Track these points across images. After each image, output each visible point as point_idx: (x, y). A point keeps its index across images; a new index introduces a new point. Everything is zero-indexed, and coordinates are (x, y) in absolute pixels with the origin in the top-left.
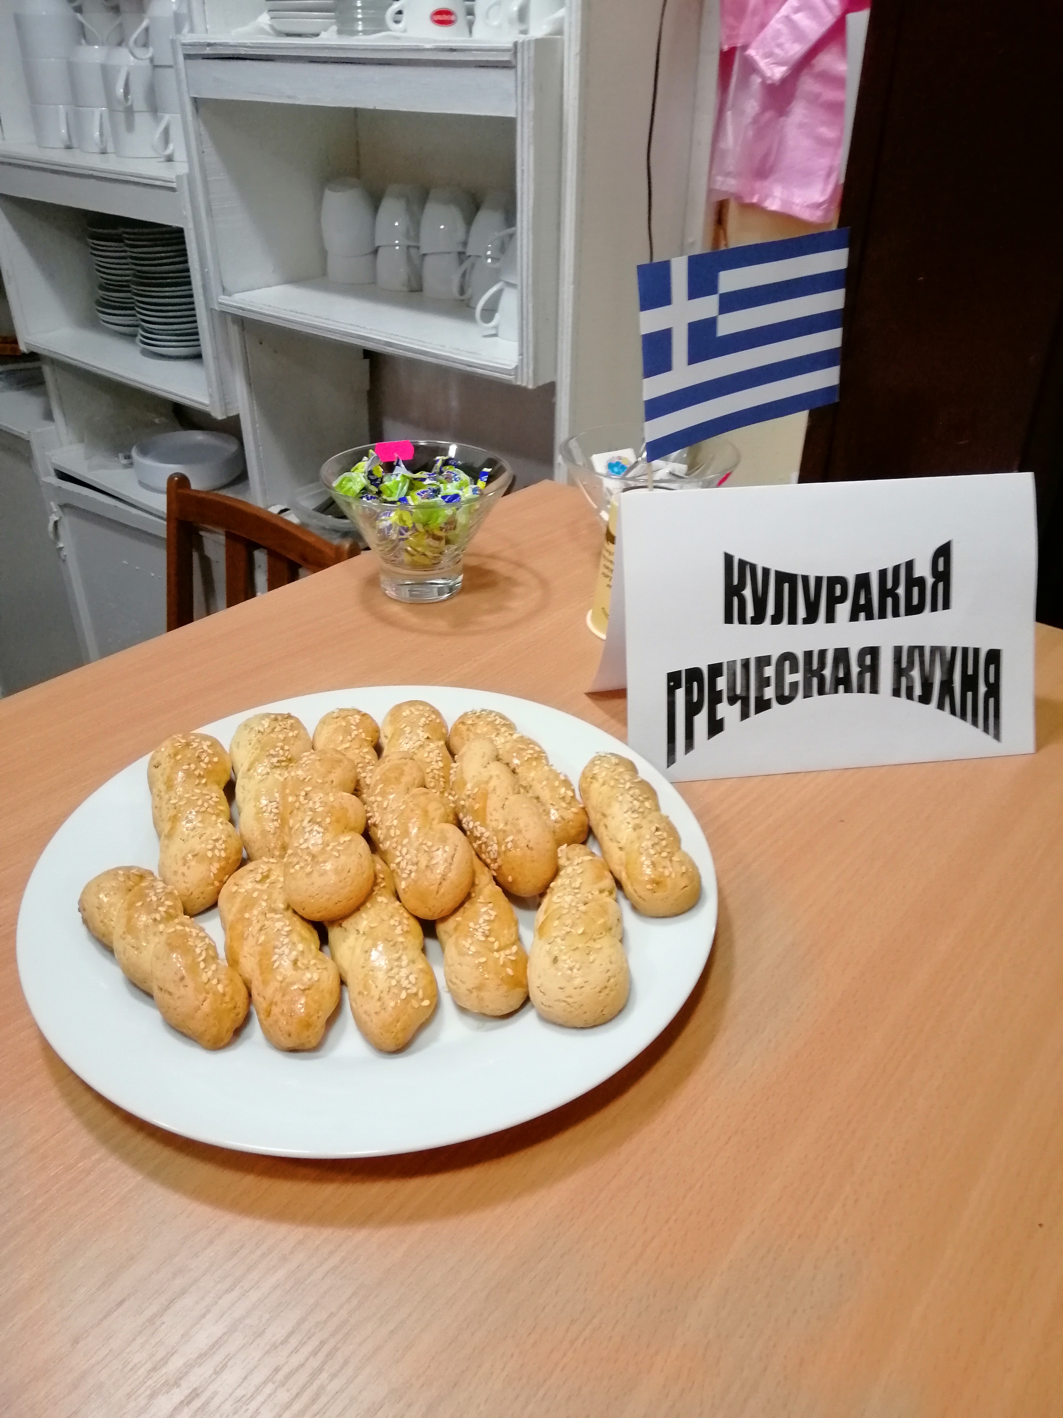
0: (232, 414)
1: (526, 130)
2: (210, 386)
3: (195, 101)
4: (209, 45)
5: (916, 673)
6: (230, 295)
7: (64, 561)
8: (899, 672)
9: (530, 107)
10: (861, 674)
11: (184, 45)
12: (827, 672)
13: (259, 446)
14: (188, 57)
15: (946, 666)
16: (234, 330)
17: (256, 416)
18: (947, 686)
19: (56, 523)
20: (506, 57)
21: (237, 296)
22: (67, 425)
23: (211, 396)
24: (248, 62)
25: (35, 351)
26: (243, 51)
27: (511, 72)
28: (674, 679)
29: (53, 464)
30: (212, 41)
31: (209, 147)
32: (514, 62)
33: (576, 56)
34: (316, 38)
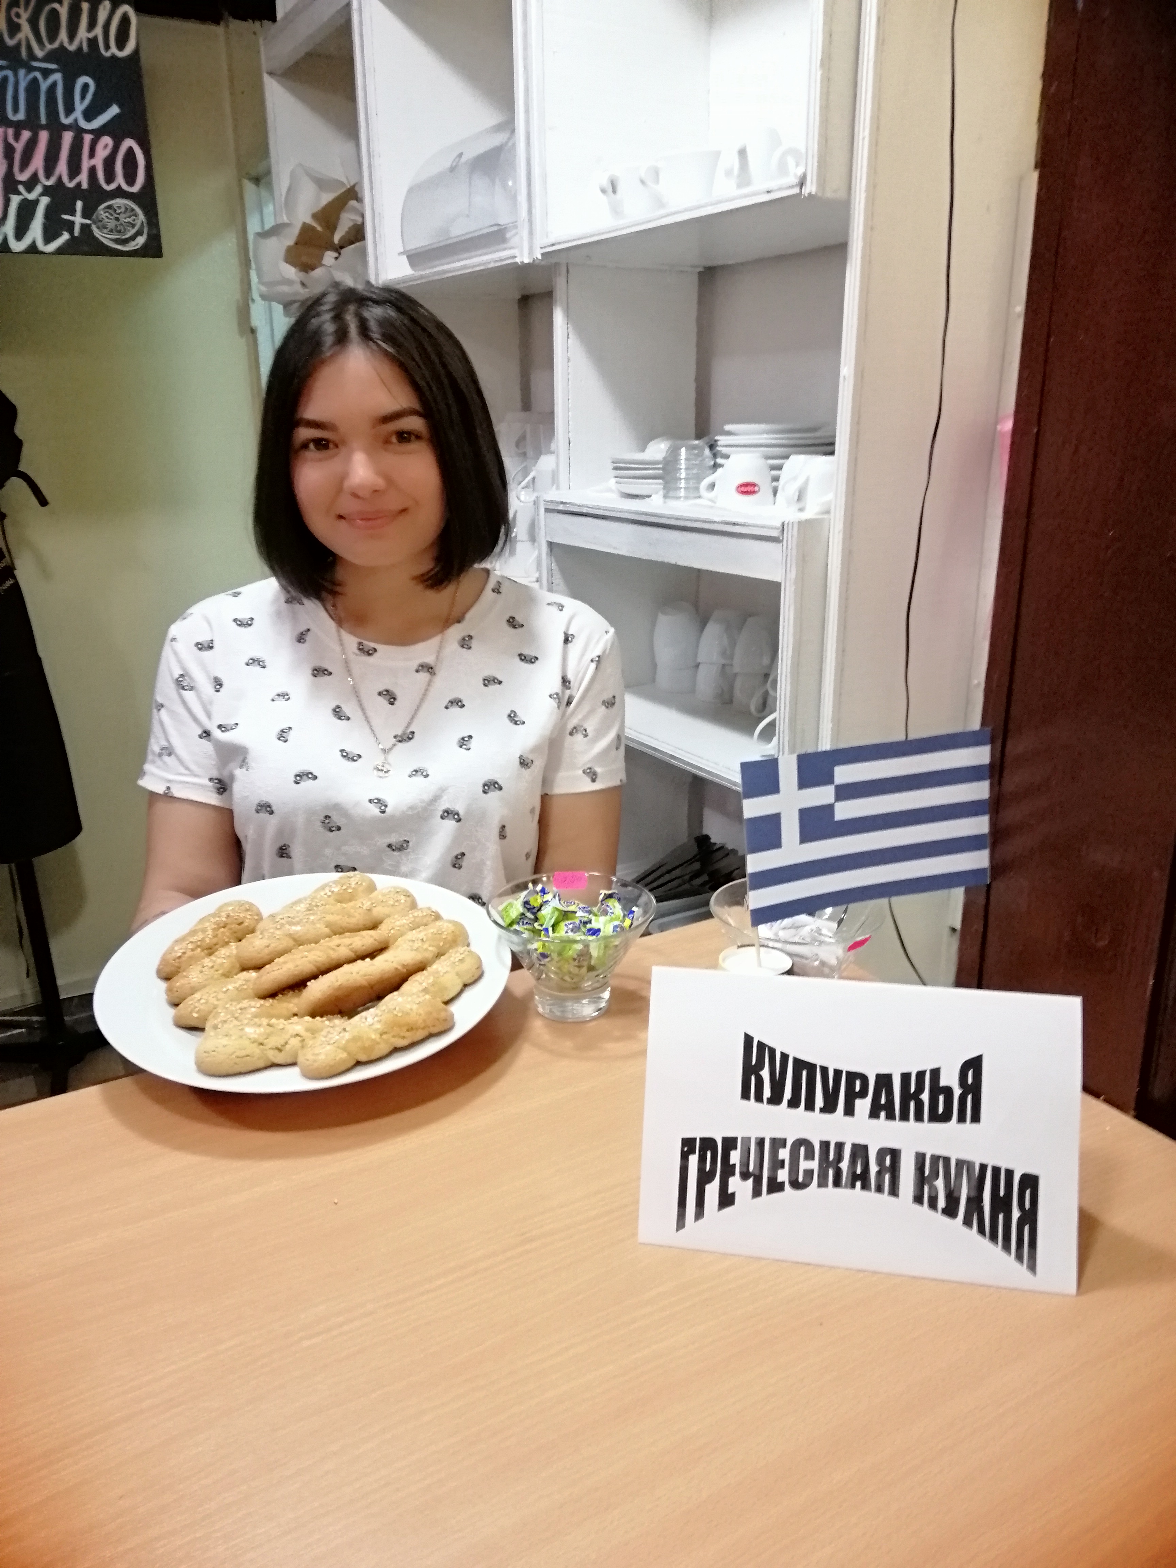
1: (788, 592)
3: (551, 544)
4: (562, 503)
5: (940, 1183)
8: (921, 1180)
9: (792, 575)
10: (879, 1174)
11: (545, 501)
12: (844, 1165)
14: (548, 510)
15: (974, 1182)
18: (975, 1202)
20: (775, 534)
26: (585, 510)
27: (779, 545)
28: (688, 1145)
30: (564, 501)
32: (781, 538)
33: (839, 532)
34: (647, 500)
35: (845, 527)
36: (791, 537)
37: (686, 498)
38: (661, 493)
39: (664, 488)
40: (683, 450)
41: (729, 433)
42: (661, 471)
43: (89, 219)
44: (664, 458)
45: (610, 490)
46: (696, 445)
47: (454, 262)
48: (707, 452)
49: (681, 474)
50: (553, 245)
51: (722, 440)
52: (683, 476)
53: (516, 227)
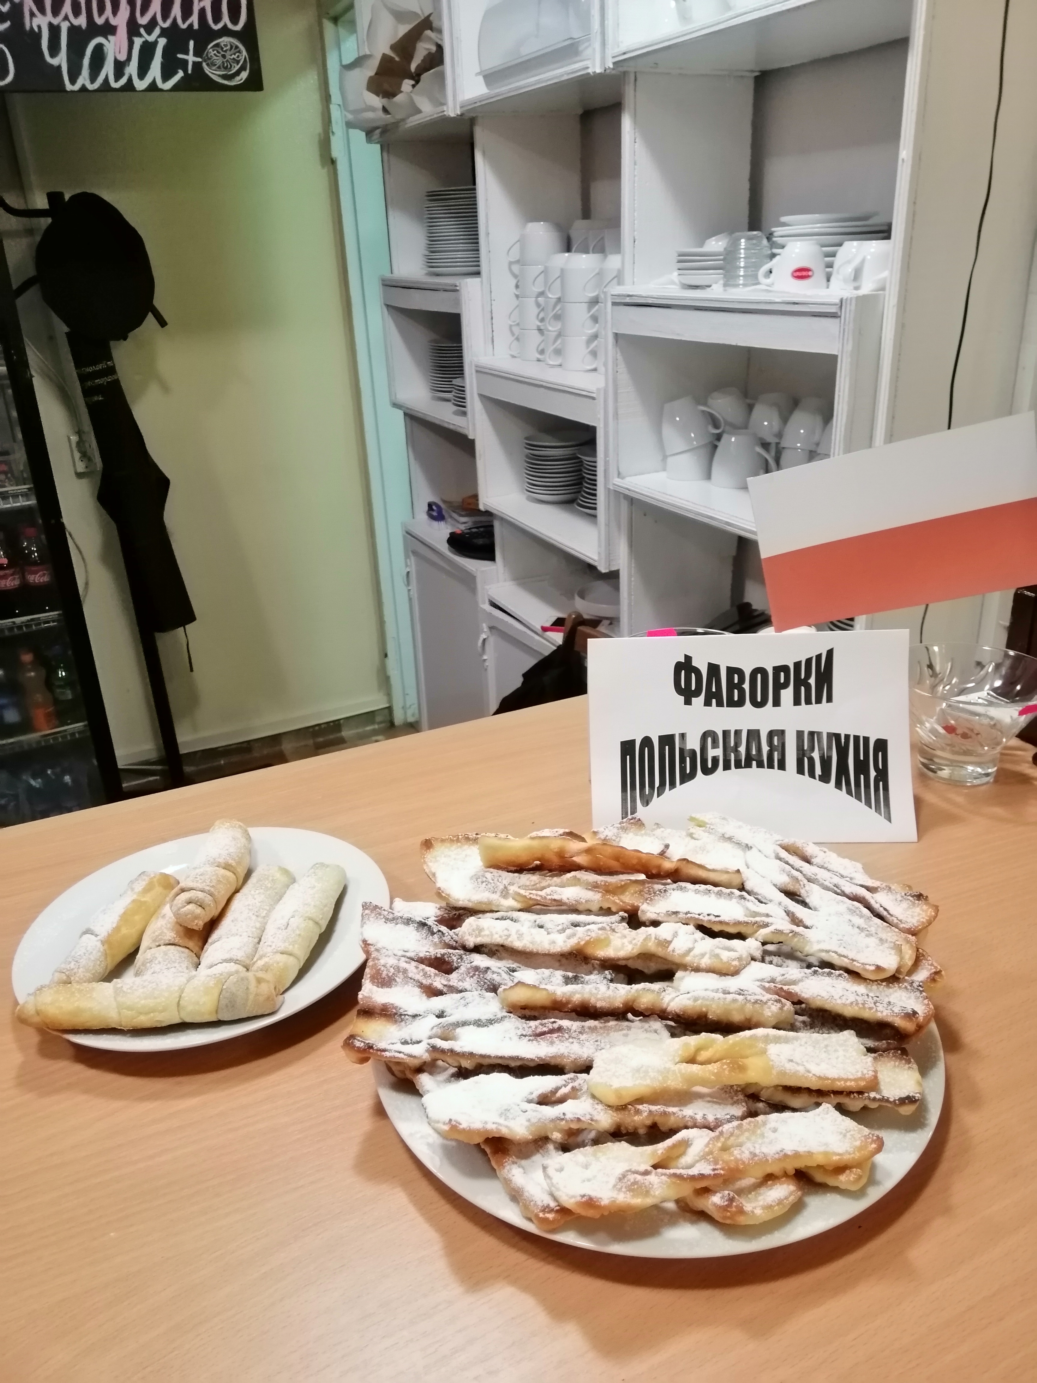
0: (613, 569)
1: (844, 365)
2: (600, 546)
3: (616, 336)
4: (629, 296)
6: (623, 478)
7: (486, 670)
9: (849, 347)
11: (612, 295)
13: (632, 595)
14: (614, 304)
16: (624, 505)
17: (633, 572)
19: (484, 640)
20: (833, 310)
21: (628, 479)
22: (505, 566)
23: (599, 553)
24: (653, 308)
25: (490, 510)
26: (650, 301)
27: (837, 320)
29: (489, 595)
30: (631, 294)
31: (622, 368)
32: (839, 314)
33: (894, 306)
34: (708, 289)
35: (898, 301)
36: (848, 313)
37: (745, 285)
38: (722, 282)
39: (725, 276)
40: (743, 240)
41: (784, 224)
42: (722, 262)
43: (201, 57)
44: (725, 249)
45: (673, 283)
46: (755, 235)
47: (528, 78)
48: (765, 242)
49: (740, 262)
50: (624, 53)
51: (778, 231)
52: (742, 264)
53: (589, 40)
